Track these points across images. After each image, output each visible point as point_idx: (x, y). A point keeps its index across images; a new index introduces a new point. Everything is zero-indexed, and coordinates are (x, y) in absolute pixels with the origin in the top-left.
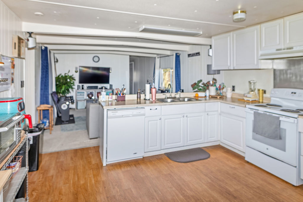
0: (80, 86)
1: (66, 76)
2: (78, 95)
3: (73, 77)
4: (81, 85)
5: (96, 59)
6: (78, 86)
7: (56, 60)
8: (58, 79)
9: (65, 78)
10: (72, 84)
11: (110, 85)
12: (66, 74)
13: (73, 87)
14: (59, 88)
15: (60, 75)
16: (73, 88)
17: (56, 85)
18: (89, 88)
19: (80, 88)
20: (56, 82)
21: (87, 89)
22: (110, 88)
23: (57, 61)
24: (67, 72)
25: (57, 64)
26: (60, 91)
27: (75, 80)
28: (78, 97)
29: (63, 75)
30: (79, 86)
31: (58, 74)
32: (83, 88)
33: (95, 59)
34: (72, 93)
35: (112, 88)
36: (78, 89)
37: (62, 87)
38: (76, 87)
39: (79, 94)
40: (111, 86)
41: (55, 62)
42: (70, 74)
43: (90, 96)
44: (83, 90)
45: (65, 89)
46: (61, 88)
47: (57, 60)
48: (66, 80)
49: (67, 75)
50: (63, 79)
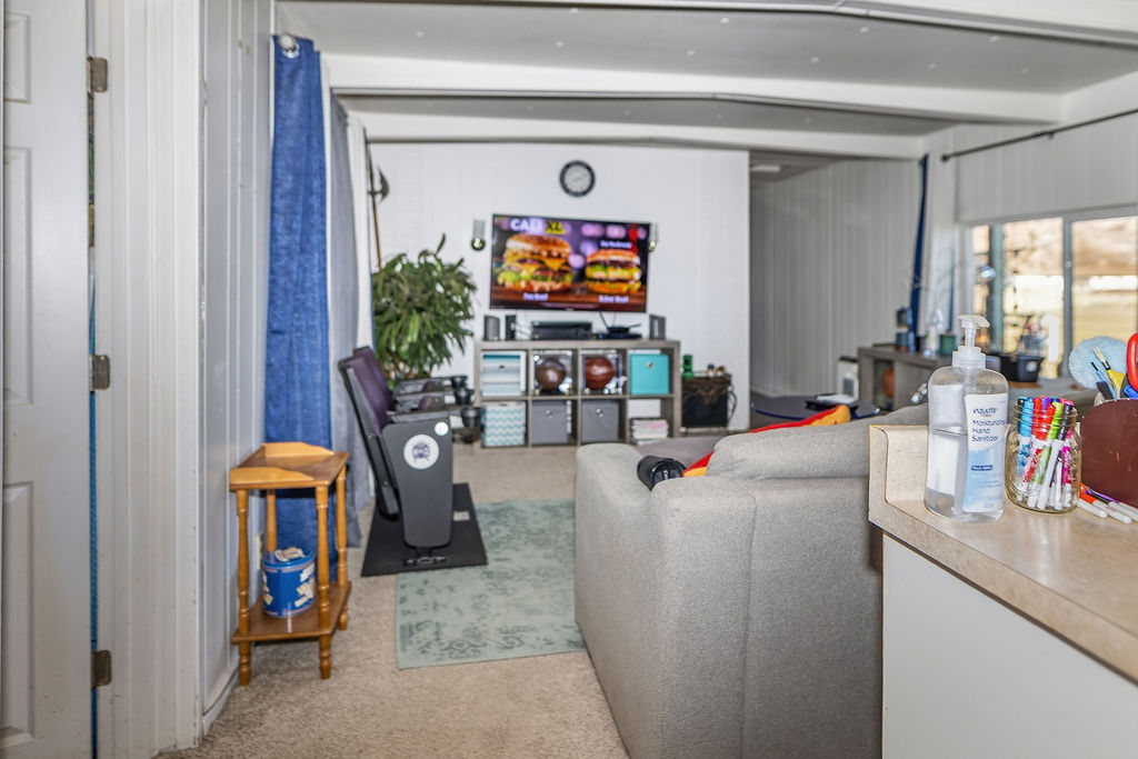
0: (497, 320)
1: (428, 267)
2: (485, 372)
3: (461, 269)
4: (501, 314)
5: (577, 179)
6: (487, 319)
7: (378, 187)
8: (385, 280)
9: (424, 273)
10: (458, 308)
11: (653, 318)
12: (425, 253)
13: (463, 325)
14: (394, 329)
15: (400, 258)
16: (465, 333)
17: (378, 312)
18: (542, 331)
19: (497, 333)
20: (375, 296)
21: (533, 339)
22: (652, 337)
23: (385, 192)
24: (433, 248)
25: (384, 206)
26: (399, 345)
27: (472, 288)
28: (487, 378)
29: (413, 258)
30: (491, 322)
31: (388, 254)
32: (511, 335)
33: (570, 179)
34: (460, 362)
35: (662, 337)
36: (486, 338)
37: (408, 320)
38: (476, 326)
39: (495, 364)
40: (656, 323)
41: (373, 193)
42: (448, 257)
43: (552, 376)
44: (510, 344)
45: (420, 336)
46: (403, 332)
47: (383, 181)
48: (429, 286)
49: (431, 259)
50: (412, 282)
